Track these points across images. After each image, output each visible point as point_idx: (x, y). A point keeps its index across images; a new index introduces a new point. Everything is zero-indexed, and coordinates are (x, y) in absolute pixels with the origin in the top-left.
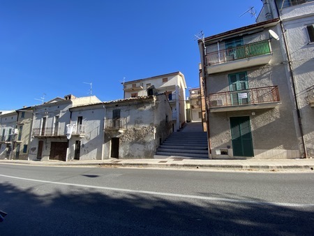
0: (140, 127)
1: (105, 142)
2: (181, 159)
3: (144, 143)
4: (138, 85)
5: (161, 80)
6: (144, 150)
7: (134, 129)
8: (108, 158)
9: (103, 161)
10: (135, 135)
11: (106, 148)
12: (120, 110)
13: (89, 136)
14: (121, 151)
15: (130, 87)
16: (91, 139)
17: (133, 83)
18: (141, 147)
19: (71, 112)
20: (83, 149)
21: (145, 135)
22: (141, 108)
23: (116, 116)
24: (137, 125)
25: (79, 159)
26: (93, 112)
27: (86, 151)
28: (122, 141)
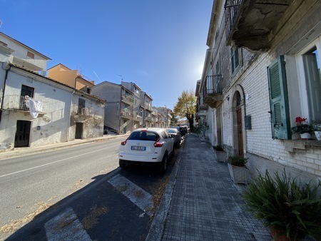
1: (71, 125)
3: (99, 128)
6: (99, 132)
7: (94, 118)
8: (73, 140)
9: (69, 143)
11: (72, 131)
12: (84, 101)
14: (85, 133)
19: (7, 71)
20: (39, 132)
22: (98, 105)
23: (82, 105)
24: (96, 115)
26: (54, 90)
27: (44, 135)
28: (86, 126)
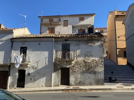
1: (55, 71)
2: (130, 85)
3: (95, 73)
6: (95, 79)
7: (84, 61)
8: (58, 86)
10: (85, 66)
11: (56, 77)
12: (69, 44)
13: (36, 65)
14: (72, 79)
18: (92, 76)
19: (12, 42)
20: (29, 77)
22: (90, 44)
23: (66, 49)
24: (87, 58)
25: (24, 87)
26: (39, 44)
27: (33, 79)
28: (73, 71)
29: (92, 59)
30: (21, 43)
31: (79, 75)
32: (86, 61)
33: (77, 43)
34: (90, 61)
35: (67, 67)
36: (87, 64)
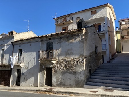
0: (70, 58)
2: (112, 90)
3: (75, 73)
4: (68, 19)
5: (90, 13)
6: (75, 80)
7: (65, 60)
9: (39, 88)
10: (66, 66)
11: (42, 77)
12: (52, 43)
13: (27, 65)
14: (54, 80)
15: (60, 21)
16: (29, 68)
17: (64, 17)
18: (72, 77)
19: (13, 46)
20: (23, 76)
21: (76, 65)
22: (71, 41)
23: (50, 48)
24: (67, 56)
25: (19, 85)
26: (30, 45)
27: (25, 79)
28: (55, 71)
29: (72, 57)
30: (19, 45)
31: (60, 75)
32: (67, 60)
33: (59, 41)
34: (70, 60)
35: (50, 67)
36: (68, 63)
